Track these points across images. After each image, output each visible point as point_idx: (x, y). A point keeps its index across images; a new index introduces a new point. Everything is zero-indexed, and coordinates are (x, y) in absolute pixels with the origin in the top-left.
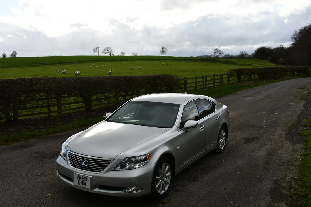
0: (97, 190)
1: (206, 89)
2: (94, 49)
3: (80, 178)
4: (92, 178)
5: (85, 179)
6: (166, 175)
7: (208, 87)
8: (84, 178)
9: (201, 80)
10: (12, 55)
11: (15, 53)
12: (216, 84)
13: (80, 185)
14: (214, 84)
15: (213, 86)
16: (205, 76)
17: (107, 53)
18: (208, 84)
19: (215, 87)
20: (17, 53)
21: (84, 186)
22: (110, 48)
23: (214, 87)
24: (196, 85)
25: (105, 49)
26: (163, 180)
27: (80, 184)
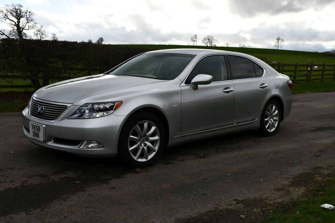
0: (51, 144)
1: (310, 81)
2: (193, 38)
3: (34, 128)
4: (45, 127)
5: (39, 129)
6: (150, 138)
7: (313, 80)
8: (37, 127)
9: (305, 68)
10: (98, 41)
11: (101, 39)
12: (325, 77)
13: (34, 138)
14: (323, 75)
15: (320, 79)
16: (310, 64)
17: (207, 43)
18: (313, 75)
19: (324, 80)
20: (104, 39)
21: (38, 139)
22: (212, 37)
23: (322, 80)
24: (295, 74)
25: (205, 38)
26: (145, 145)
27: (34, 136)
